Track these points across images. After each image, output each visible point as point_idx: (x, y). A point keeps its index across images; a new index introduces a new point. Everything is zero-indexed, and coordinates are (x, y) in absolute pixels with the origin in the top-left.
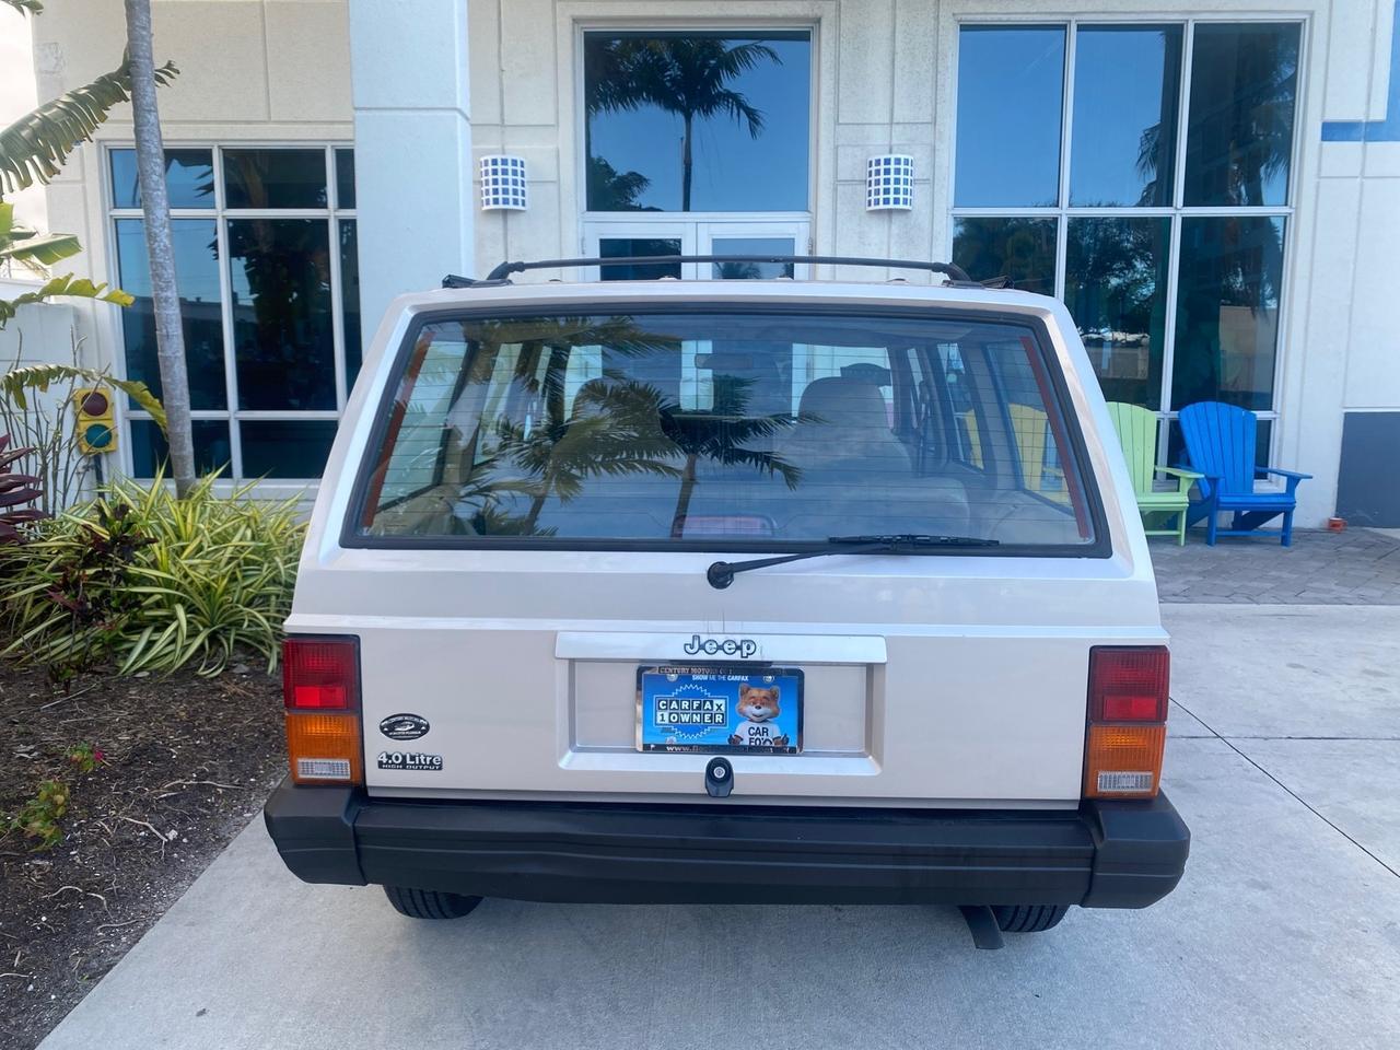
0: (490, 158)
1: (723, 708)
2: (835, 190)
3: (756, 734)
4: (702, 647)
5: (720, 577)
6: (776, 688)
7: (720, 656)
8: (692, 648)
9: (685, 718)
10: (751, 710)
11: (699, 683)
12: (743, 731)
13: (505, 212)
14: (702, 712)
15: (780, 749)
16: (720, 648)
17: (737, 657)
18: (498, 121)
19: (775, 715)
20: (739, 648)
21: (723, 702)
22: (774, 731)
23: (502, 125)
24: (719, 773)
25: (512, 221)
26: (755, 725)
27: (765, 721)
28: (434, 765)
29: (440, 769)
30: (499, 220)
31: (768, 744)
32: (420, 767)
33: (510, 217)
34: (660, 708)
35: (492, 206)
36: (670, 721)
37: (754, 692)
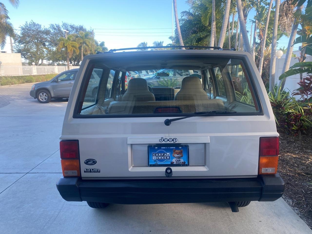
1: (169, 155)
3: (177, 161)
4: (164, 140)
5: (168, 123)
6: (182, 150)
7: (168, 142)
8: (161, 140)
9: (160, 158)
10: (176, 155)
11: (163, 149)
12: (174, 160)
14: (164, 156)
15: (184, 165)
16: (168, 140)
17: (172, 142)
19: (182, 156)
20: (173, 140)
21: (169, 154)
22: (182, 160)
24: (169, 171)
26: (177, 159)
27: (179, 158)
28: (98, 171)
29: (100, 172)
31: (180, 164)
32: (95, 172)
34: (153, 156)
36: (156, 159)
37: (177, 151)
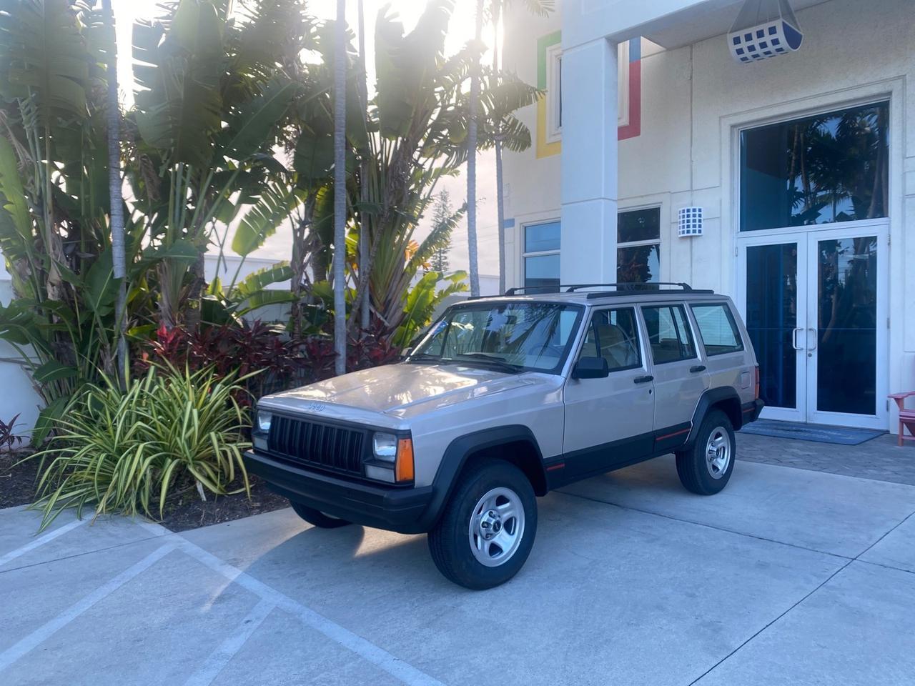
0: (681, 209)
2: (903, 202)
13: (691, 237)
18: (689, 189)
23: (692, 190)
25: (695, 242)
30: (689, 241)
33: (693, 239)
35: (686, 235)
